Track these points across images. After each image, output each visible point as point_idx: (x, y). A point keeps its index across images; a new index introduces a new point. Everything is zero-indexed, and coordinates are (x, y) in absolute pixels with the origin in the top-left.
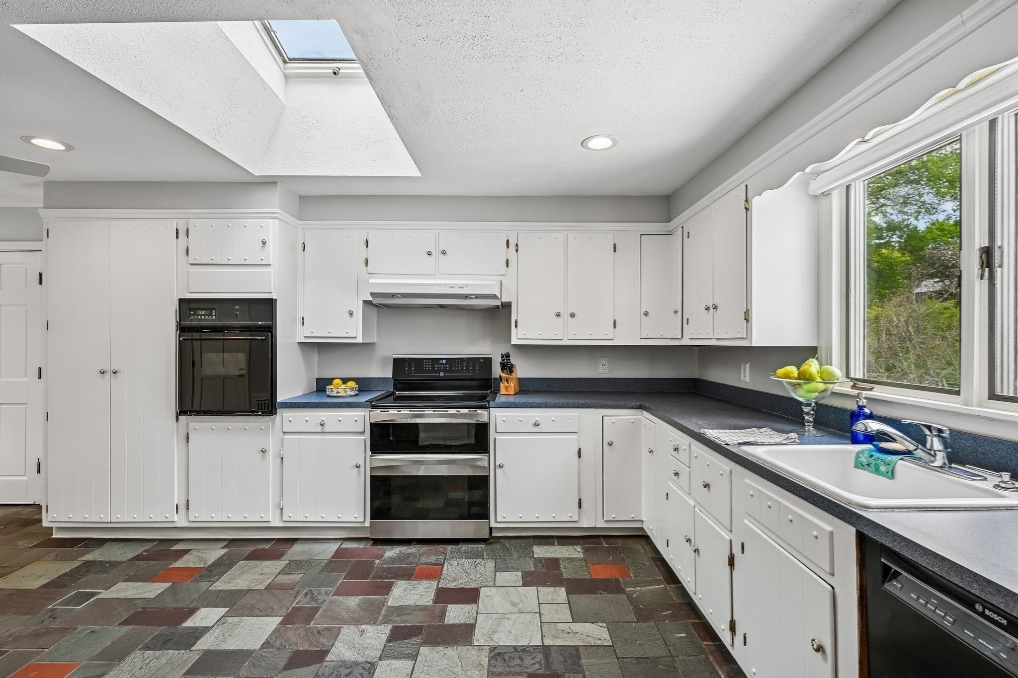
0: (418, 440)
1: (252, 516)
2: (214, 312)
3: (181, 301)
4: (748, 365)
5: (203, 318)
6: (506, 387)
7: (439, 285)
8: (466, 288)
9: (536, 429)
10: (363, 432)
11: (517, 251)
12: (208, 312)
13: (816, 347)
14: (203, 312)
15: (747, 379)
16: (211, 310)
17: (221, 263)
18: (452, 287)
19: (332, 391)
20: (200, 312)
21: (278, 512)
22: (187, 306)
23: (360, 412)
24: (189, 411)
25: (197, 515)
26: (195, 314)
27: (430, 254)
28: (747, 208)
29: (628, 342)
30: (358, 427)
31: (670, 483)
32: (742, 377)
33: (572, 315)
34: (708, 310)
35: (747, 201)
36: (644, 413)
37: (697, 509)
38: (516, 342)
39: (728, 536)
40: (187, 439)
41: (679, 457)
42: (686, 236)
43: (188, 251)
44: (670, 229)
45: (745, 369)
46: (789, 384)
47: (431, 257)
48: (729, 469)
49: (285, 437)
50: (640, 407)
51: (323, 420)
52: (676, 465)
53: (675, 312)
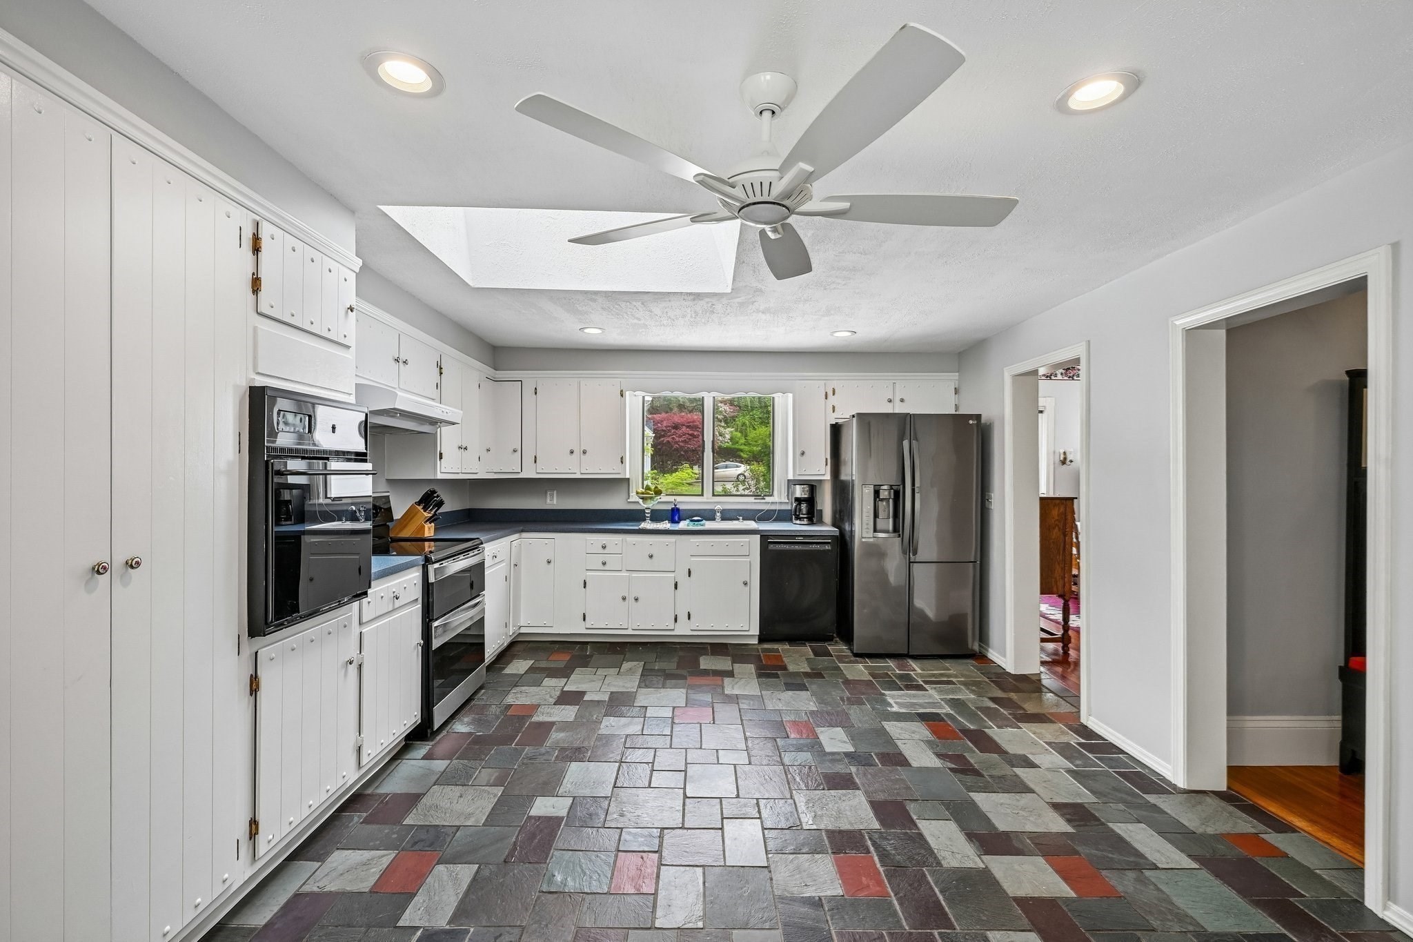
1: (334, 784)
3: (253, 393)
7: (437, 407)
8: (449, 414)
9: (494, 561)
10: (418, 600)
11: (441, 374)
13: (629, 479)
15: (555, 501)
17: (301, 327)
18: (442, 412)
21: (354, 757)
23: (416, 572)
25: (271, 837)
27: (397, 360)
28: (622, 396)
29: (482, 475)
30: (417, 593)
31: (589, 573)
32: (548, 501)
33: (466, 448)
34: (572, 452)
35: (622, 391)
36: (525, 535)
37: (634, 575)
38: (440, 476)
39: (672, 575)
40: (254, 686)
41: (606, 551)
42: (528, 391)
43: (256, 284)
44: (497, 376)
45: (552, 495)
46: (642, 498)
47: (396, 365)
48: (674, 540)
49: (363, 631)
50: (523, 531)
51: (394, 592)
52: (602, 558)
53: (515, 451)
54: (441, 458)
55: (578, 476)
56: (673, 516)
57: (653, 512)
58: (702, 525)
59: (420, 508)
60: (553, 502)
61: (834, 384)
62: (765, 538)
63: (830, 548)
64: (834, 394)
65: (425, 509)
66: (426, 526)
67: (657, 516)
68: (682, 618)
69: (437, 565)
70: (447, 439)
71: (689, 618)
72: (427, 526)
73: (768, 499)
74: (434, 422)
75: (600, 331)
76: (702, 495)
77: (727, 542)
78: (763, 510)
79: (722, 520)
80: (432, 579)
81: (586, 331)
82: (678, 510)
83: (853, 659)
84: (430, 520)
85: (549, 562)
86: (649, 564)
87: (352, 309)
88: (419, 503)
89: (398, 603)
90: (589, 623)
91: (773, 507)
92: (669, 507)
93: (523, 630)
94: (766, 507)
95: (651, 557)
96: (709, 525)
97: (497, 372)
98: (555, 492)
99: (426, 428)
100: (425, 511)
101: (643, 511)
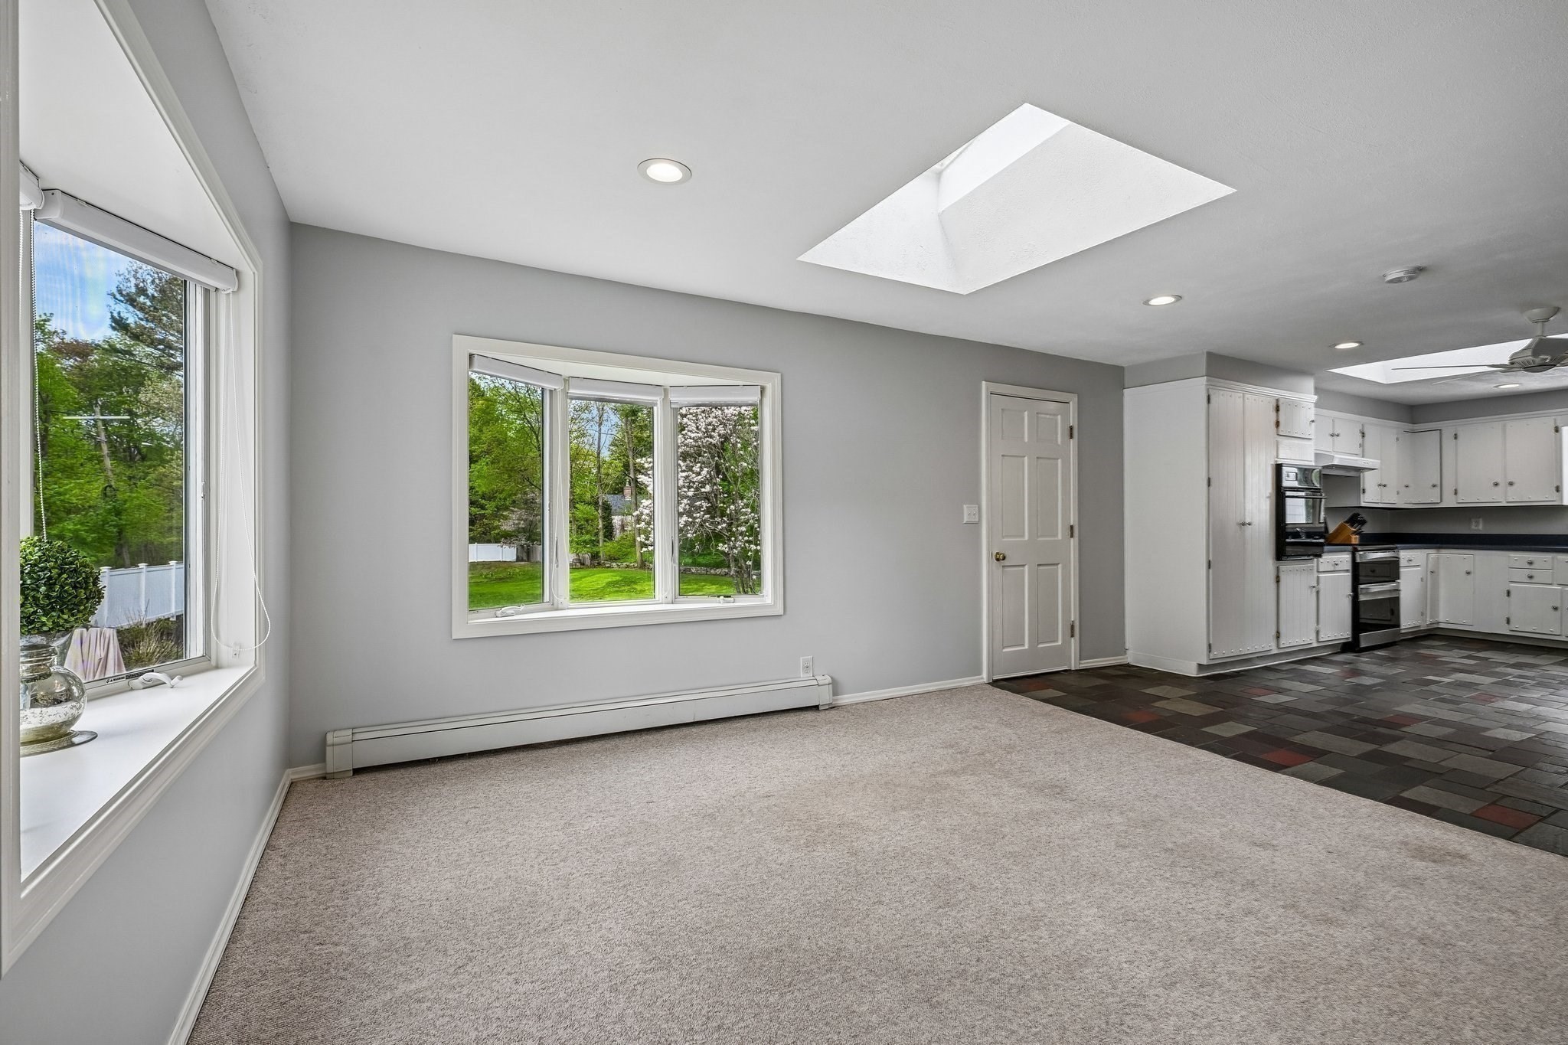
9: (1410, 564)
10: (1349, 571)
11: (1363, 436)
17: (1293, 436)
21: (1315, 634)
23: (1348, 555)
24: (1280, 559)
27: (1332, 435)
28: (1556, 431)
29: (1401, 504)
30: (1348, 566)
31: (1514, 584)
32: (1473, 527)
33: (1385, 486)
34: (1496, 484)
35: (1556, 427)
36: (1443, 551)
38: (1363, 505)
40: (1278, 580)
41: (1533, 567)
42: (1448, 437)
43: (1278, 424)
44: (1416, 430)
45: (1477, 523)
47: (1330, 438)
49: (1319, 575)
50: (1440, 548)
51: (1334, 562)
52: (1528, 572)
53: (1434, 486)
54: (1364, 493)
55: (1504, 504)
59: (1347, 525)
60: (1479, 527)
65: (1352, 526)
69: (1361, 553)
70: (1369, 481)
72: (1353, 537)
74: (1359, 470)
80: (1358, 560)
84: (1354, 533)
85: (1468, 573)
87: (1313, 421)
88: (1347, 522)
89: (1338, 568)
90: (1513, 627)
93: (1442, 625)
97: (1416, 426)
98: (1481, 518)
99: (1352, 474)
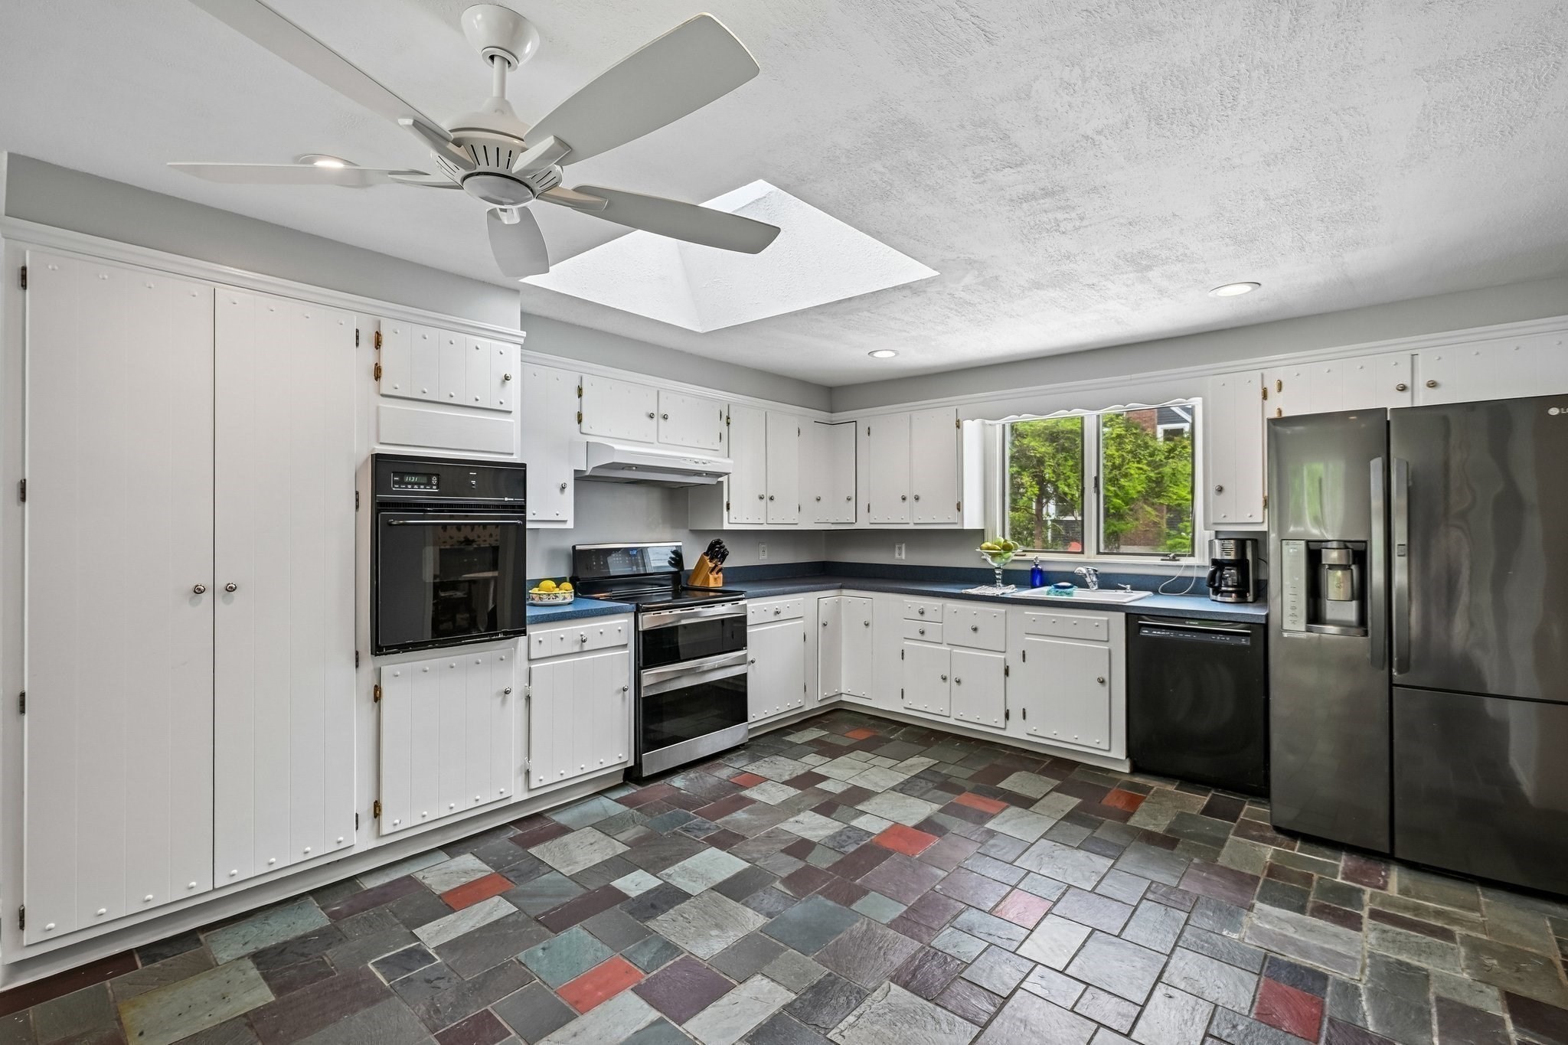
0: (678, 646)
1: (486, 796)
2: (434, 480)
3: (379, 460)
4: (904, 546)
5: (418, 490)
6: (715, 579)
7: (685, 459)
8: (709, 465)
9: (777, 618)
10: (625, 646)
11: (728, 424)
12: (424, 480)
13: (983, 530)
14: (414, 479)
15: (903, 556)
16: (429, 476)
17: (437, 400)
18: (696, 462)
19: (556, 597)
20: (407, 479)
21: (522, 778)
22: (385, 468)
23: (622, 618)
24: (385, 647)
25: (397, 821)
26: (401, 482)
27: (651, 416)
28: (958, 427)
30: (622, 639)
31: (907, 643)
32: (897, 556)
33: (772, 498)
34: (904, 499)
35: (958, 421)
36: (845, 592)
37: (956, 650)
38: (726, 526)
39: (1002, 656)
40: (377, 694)
41: (924, 618)
42: (863, 431)
43: (378, 373)
44: (833, 419)
45: (900, 550)
46: (990, 554)
47: (648, 421)
48: (1004, 610)
49: (532, 666)
50: (841, 588)
51: (582, 635)
52: (919, 626)
53: (849, 499)
54: (728, 509)
55: (911, 527)
56: (1033, 579)
57: (1005, 572)
58: (1068, 594)
59: (707, 558)
60: (902, 557)
61: (1280, 373)
62: (1134, 618)
63: (1249, 644)
64: (1280, 390)
65: (711, 559)
66: (711, 576)
67: (1011, 577)
68: (1015, 715)
71: (1024, 718)
73: (1184, 561)
75: (892, 354)
76: (1082, 552)
77: (1075, 619)
78: (1173, 577)
79: (1100, 587)
81: (876, 355)
82: (1041, 572)
83: (1270, 834)
85: (867, 625)
86: (972, 639)
88: (706, 554)
89: (587, 646)
90: (908, 701)
91: (1188, 573)
92: (1028, 567)
93: (844, 698)
94: (1178, 573)
95: (975, 629)
96: (1078, 595)
97: (833, 414)
98: (904, 545)
99: (703, 480)
100: (710, 562)
101: (992, 571)
